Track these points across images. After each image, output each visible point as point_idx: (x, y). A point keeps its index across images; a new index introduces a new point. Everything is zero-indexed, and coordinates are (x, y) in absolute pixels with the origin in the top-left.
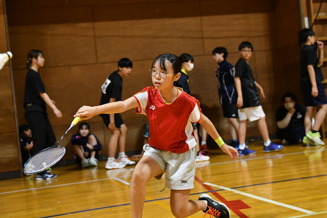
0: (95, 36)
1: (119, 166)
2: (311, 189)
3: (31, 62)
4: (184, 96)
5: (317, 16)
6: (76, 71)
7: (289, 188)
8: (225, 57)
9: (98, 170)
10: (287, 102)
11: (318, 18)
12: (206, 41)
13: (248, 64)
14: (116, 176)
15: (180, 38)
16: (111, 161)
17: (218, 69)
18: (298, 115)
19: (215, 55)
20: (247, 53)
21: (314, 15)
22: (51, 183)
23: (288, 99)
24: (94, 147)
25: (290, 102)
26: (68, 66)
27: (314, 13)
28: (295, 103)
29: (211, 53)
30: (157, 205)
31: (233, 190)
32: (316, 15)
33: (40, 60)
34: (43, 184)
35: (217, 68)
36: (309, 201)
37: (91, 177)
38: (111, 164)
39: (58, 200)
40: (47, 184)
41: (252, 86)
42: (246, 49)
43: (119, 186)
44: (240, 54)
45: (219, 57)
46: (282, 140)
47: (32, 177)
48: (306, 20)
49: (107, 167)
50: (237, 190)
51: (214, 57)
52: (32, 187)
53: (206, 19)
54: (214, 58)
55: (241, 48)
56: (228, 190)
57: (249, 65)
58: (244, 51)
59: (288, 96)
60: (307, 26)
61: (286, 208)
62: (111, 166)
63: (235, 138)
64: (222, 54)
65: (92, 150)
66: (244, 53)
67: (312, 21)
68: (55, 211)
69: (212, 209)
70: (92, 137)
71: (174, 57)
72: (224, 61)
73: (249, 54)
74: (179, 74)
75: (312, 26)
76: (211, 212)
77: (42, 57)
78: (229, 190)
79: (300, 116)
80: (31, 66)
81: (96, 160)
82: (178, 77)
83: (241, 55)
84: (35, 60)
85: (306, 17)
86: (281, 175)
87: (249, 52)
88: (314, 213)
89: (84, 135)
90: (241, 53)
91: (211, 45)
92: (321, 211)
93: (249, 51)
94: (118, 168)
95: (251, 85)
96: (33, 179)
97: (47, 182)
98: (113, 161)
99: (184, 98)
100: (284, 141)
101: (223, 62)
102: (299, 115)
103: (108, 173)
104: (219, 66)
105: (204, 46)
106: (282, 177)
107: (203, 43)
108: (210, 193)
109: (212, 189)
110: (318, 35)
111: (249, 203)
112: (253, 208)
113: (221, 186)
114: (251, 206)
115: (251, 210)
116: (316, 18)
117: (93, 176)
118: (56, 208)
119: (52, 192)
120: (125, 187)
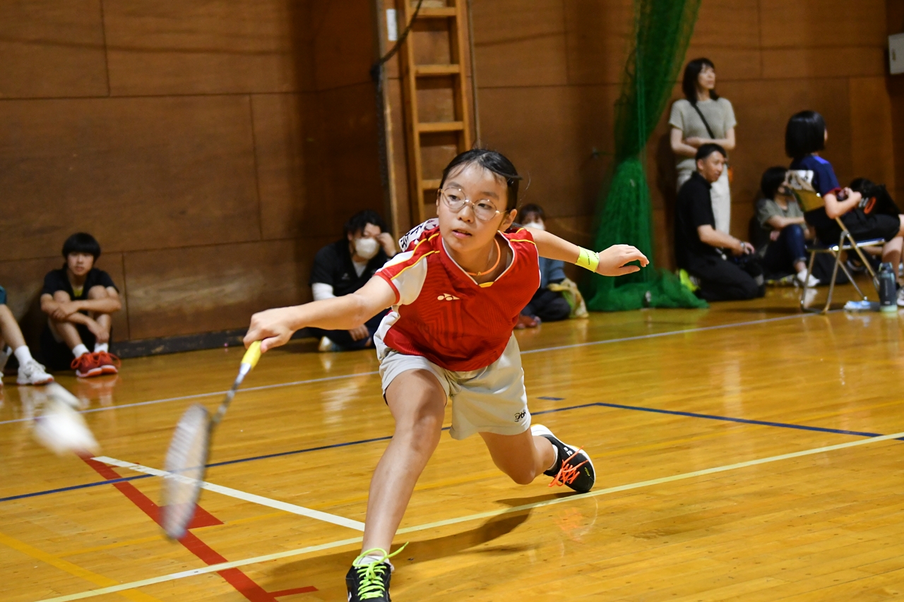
5: (419, 7)
7: (328, 467)
11: (421, 13)
12: (113, 56)
15: (37, 42)
21: (411, 5)
32: (415, 4)
48: (391, 15)
60: (392, 35)
61: (314, 520)
67: (405, 22)
75: (406, 34)
85: (389, 8)
86: (310, 434)
105: (107, 70)
106: (314, 437)
107: (107, 62)
108: (110, 486)
109: (117, 475)
110: (422, 61)
111: (213, 512)
112: (226, 524)
113: (142, 467)
114: (221, 520)
115: (222, 529)
116: (415, 15)
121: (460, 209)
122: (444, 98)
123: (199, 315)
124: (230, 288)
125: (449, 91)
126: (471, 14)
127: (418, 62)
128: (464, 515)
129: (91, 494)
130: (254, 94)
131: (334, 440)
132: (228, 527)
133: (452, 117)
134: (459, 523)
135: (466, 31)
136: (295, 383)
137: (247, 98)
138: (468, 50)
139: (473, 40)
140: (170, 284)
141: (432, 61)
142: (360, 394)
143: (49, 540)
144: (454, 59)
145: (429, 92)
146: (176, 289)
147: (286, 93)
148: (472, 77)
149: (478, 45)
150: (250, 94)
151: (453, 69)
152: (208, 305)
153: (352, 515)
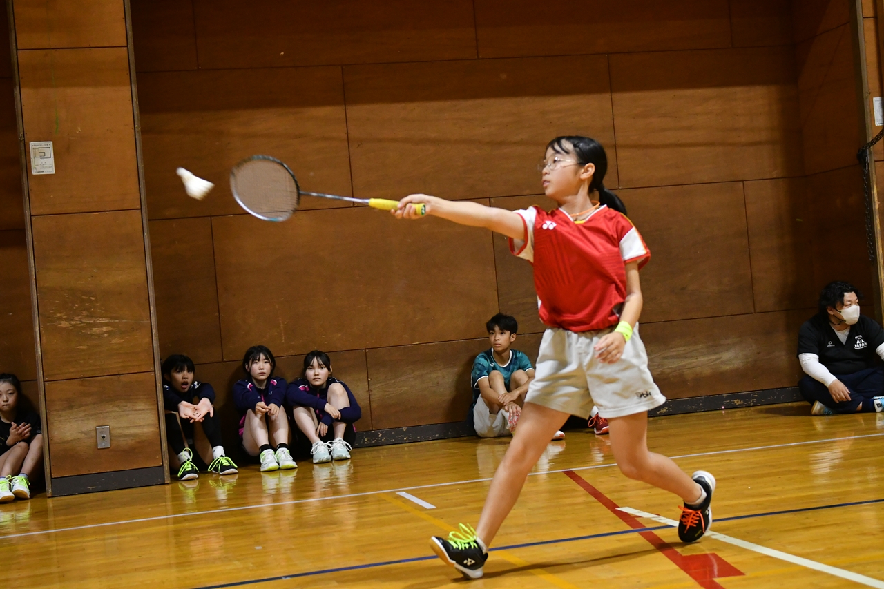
0: (348, 140)
7: (837, 525)
9: (352, 470)
12: (623, 154)
14: (397, 487)
24: (343, 411)
37: (334, 488)
39: (258, 543)
43: (405, 512)
46: (812, 403)
48: (877, 102)
53: (626, 99)
60: (878, 121)
61: (832, 576)
65: (337, 420)
68: (251, 570)
70: (337, 388)
79: (861, 344)
81: (347, 445)
85: (875, 96)
89: (318, 383)
100: (818, 406)
102: (860, 340)
105: (617, 166)
107: (617, 159)
108: (636, 535)
109: (640, 525)
111: (737, 563)
112: (748, 575)
113: (662, 518)
114: (742, 571)
115: (743, 580)
117: (340, 486)
118: (253, 563)
119: (242, 524)
120: (423, 515)
123: (698, 380)
124: (726, 356)
129: (619, 541)
130: (747, 180)
131: (839, 499)
132: (750, 579)
137: (740, 185)
140: (674, 352)
142: (844, 458)
143: (589, 581)
146: (678, 357)
150: (743, 181)
152: (707, 371)
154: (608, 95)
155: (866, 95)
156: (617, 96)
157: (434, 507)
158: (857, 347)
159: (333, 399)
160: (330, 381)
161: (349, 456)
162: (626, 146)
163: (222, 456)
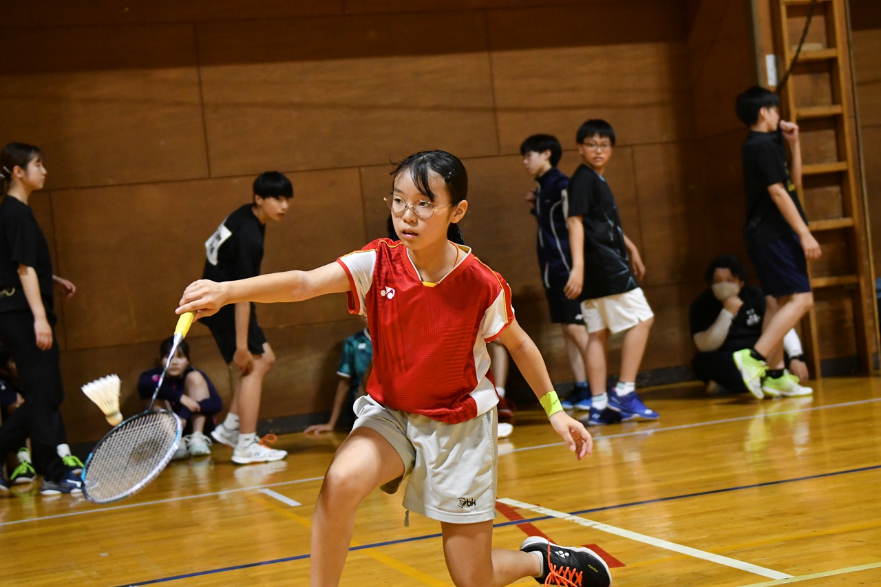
0: (203, 105)
1: (270, 456)
2: (783, 514)
3: (9, 178)
4: (473, 267)
5: (799, 51)
6: (152, 200)
7: (724, 510)
8: (554, 160)
9: (212, 467)
10: (719, 281)
11: (801, 56)
12: (503, 117)
13: (603, 179)
14: (262, 484)
15: (435, 108)
16: (248, 443)
17: (535, 193)
18: (751, 317)
19: (529, 156)
20: (599, 151)
21: (790, 49)
22: (82, 502)
23: (723, 273)
24: (202, 403)
25: (729, 280)
26: (130, 185)
27: (791, 44)
28: (743, 283)
29: (518, 150)
30: (371, 560)
31: (575, 518)
32: (795, 48)
33: (36, 172)
34: (61, 507)
35: (534, 190)
36: (779, 546)
37: (193, 486)
38: (248, 451)
39: (104, 549)
40: (72, 505)
41: (612, 239)
42: (597, 139)
43: (268, 511)
44: (581, 152)
45: (540, 161)
46: (707, 381)
47: (30, 487)
48: (770, 60)
49: (237, 458)
50: (585, 518)
51: (526, 161)
52: (30, 515)
53: (503, 59)
54: (525, 165)
55: (582, 137)
56: (563, 519)
57: (605, 183)
58: (591, 145)
59: (723, 266)
60: (771, 80)
62: (249, 456)
63: (581, 378)
64: (546, 154)
65: (196, 413)
66: (591, 151)
67: (784, 66)
68: (95, 579)
69: (558, 569)
70: (196, 377)
71: (447, 161)
72: (553, 172)
73: (603, 152)
74: (464, 204)
75: (786, 78)
76: (557, 578)
77: (40, 163)
78: (566, 519)
79: (753, 319)
80: (8, 188)
81: (207, 441)
82: (460, 212)
83: (583, 156)
84: (19, 172)
85: (768, 53)
86: (703, 477)
87: (603, 148)
88: (791, 578)
89: (174, 373)
90: (584, 151)
91: (516, 130)
92: (810, 571)
93: (603, 145)
94: (266, 462)
95: (610, 237)
96: (35, 492)
97: (74, 499)
98: (250, 444)
99: (470, 270)
100: (713, 386)
101: (548, 174)
102: (752, 314)
103: (239, 473)
104: (538, 185)
105: (497, 131)
106: (708, 481)
107: (496, 123)
108: (514, 527)
109: (518, 516)
110: (803, 103)
111: (616, 554)
112: (628, 566)
113: (543, 508)
114: (623, 562)
115: (624, 571)
116: (796, 58)
117: (200, 484)
118: (97, 572)
119: (86, 529)
120: (287, 513)
121: (404, 212)
122: (826, 139)
125: (831, 133)
126: (852, 53)
127: (799, 106)
128: (871, 562)
130: (635, 145)
132: (629, 570)
133: (835, 158)
134: (865, 570)
135: (848, 70)
136: (684, 426)
137: (629, 150)
138: (850, 90)
139: (855, 80)
141: (813, 104)
144: (836, 100)
145: (811, 135)
147: (666, 143)
148: (855, 117)
149: (860, 84)
150: (631, 146)
151: (836, 110)
153: (753, 560)
154: (485, 55)
155: (758, 52)
156: (496, 55)
157: (298, 504)
158: (749, 322)
159: (191, 391)
160: (188, 369)
161: (208, 452)
162: (507, 110)
163: (68, 455)
